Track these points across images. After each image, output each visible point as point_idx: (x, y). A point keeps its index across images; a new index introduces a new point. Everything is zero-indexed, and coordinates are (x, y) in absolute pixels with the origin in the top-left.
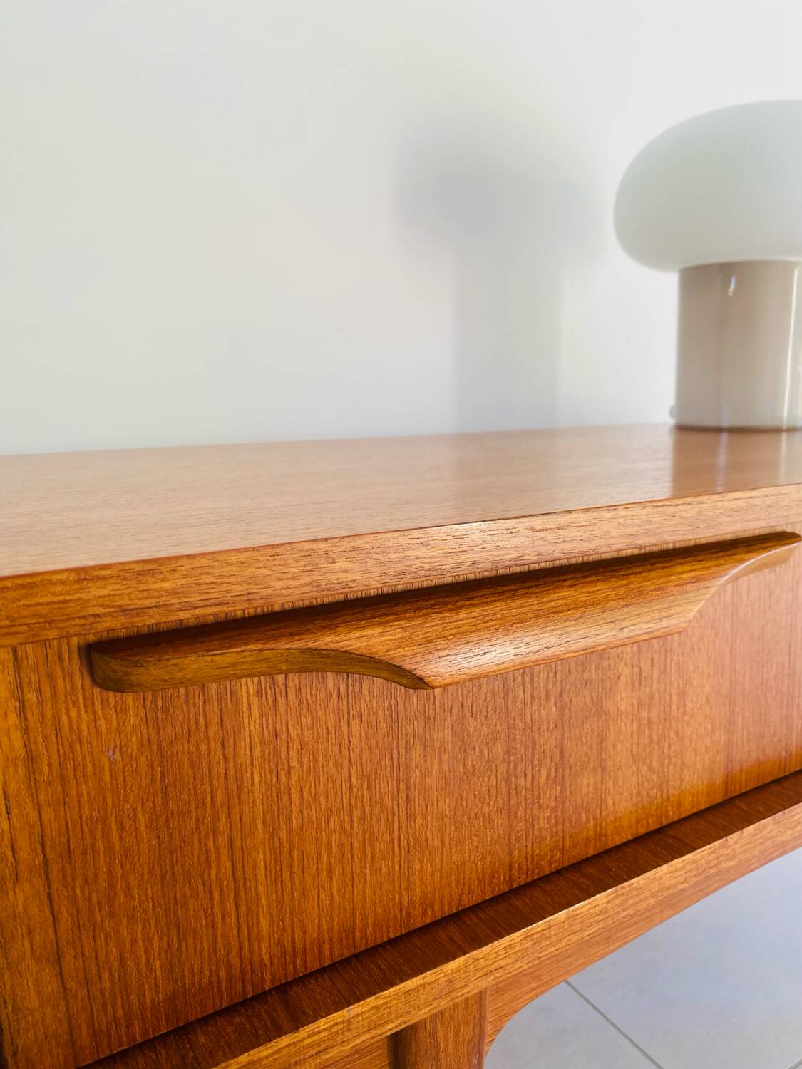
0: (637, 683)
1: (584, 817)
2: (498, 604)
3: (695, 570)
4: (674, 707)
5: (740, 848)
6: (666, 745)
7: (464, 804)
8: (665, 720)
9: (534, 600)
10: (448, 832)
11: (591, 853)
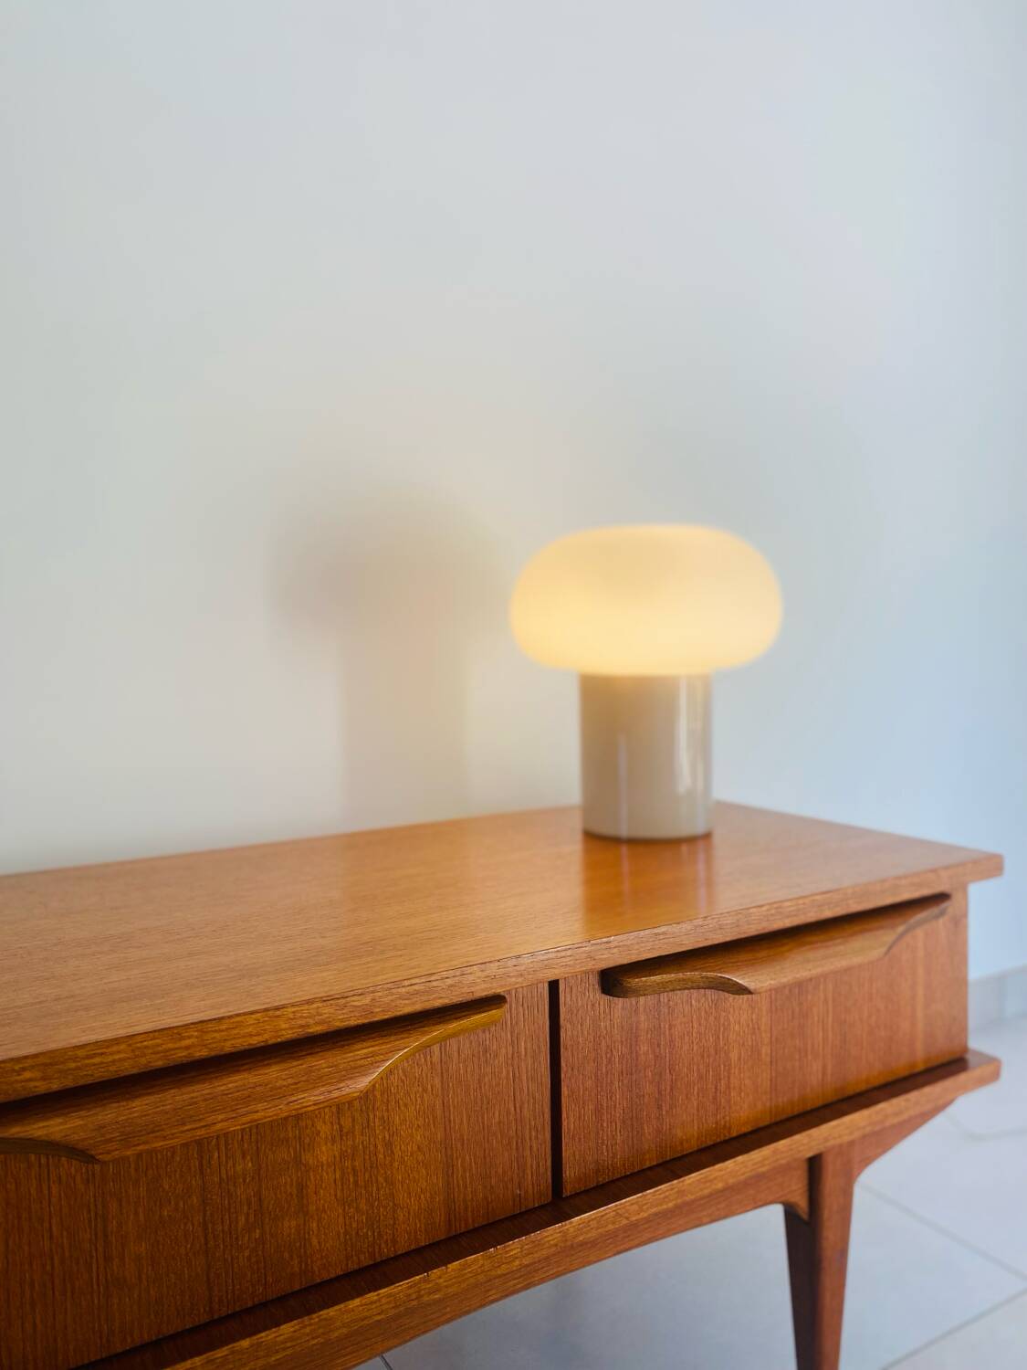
0: (338, 1138)
1: (286, 1255)
2: (173, 1091)
3: (372, 1046)
4: (381, 1156)
5: (445, 1282)
6: (375, 1189)
7: (161, 1247)
8: (371, 1167)
9: (207, 1085)
10: (145, 1271)
11: (297, 1287)
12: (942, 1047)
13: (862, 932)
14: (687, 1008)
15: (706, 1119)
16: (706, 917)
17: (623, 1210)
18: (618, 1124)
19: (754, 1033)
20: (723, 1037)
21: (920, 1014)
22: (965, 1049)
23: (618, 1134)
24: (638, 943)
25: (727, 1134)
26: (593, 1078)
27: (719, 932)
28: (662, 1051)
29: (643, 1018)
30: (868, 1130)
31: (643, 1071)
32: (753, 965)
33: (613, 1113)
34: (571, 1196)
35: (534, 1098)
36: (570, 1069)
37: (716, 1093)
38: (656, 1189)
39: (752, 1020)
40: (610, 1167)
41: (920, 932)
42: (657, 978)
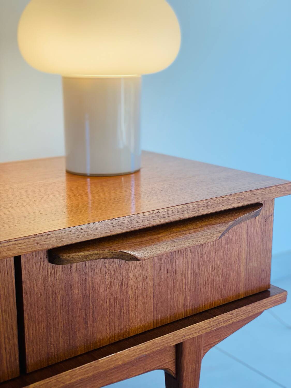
12: (255, 284)
13: (207, 225)
14: (103, 269)
15: (114, 328)
16: (111, 219)
17: (61, 379)
18: (61, 333)
19: (144, 281)
20: (125, 283)
21: (242, 268)
22: (269, 286)
23: (61, 338)
24: (68, 235)
25: (128, 335)
26: (44, 309)
27: (119, 227)
28: (87, 293)
29: (75, 275)
30: (208, 330)
31: (75, 304)
32: (140, 245)
33: (57, 327)
34: (32, 373)
35: (6, 321)
36: (29, 305)
37: (120, 313)
38: (81, 366)
39: (143, 275)
40: (56, 356)
41: (244, 225)
42: (82, 254)
